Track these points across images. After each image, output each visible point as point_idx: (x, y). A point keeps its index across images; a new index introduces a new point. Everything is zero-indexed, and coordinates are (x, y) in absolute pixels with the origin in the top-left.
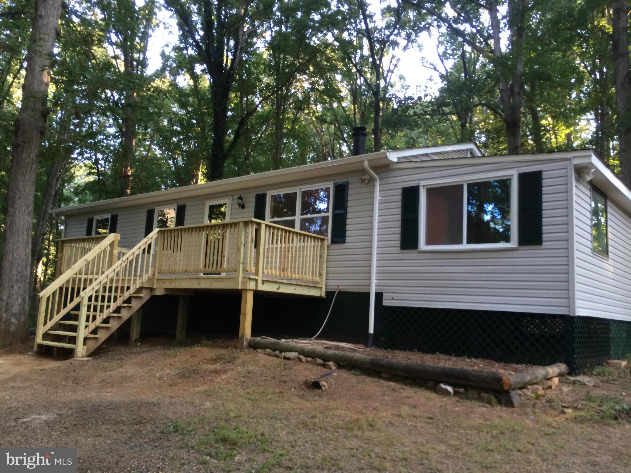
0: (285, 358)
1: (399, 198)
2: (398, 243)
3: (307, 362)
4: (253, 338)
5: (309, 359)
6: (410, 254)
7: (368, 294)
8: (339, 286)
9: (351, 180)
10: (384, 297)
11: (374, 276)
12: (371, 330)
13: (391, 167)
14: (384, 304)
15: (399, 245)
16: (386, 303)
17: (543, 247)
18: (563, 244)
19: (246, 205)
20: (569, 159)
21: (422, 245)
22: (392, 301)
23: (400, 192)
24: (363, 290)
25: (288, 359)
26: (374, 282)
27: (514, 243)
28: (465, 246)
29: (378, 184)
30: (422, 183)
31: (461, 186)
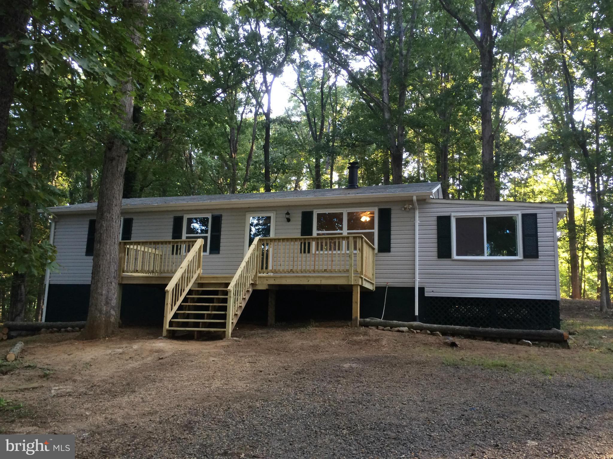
0: (399, 331)
1: (435, 223)
2: (436, 254)
3: (417, 333)
4: (362, 319)
5: (419, 331)
6: (445, 262)
7: (413, 289)
8: (387, 283)
9: (393, 208)
10: (425, 291)
11: (417, 276)
12: (417, 313)
13: (427, 201)
14: (426, 295)
15: (437, 255)
16: (427, 295)
17: (539, 259)
18: (551, 258)
19: (291, 219)
20: (554, 208)
21: (455, 256)
22: (432, 293)
23: (435, 219)
24: (409, 285)
25: (402, 332)
26: (417, 280)
27: (520, 256)
28: (486, 257)
29: (417, 213)
30: (453, 214)
31: (482, 219)
